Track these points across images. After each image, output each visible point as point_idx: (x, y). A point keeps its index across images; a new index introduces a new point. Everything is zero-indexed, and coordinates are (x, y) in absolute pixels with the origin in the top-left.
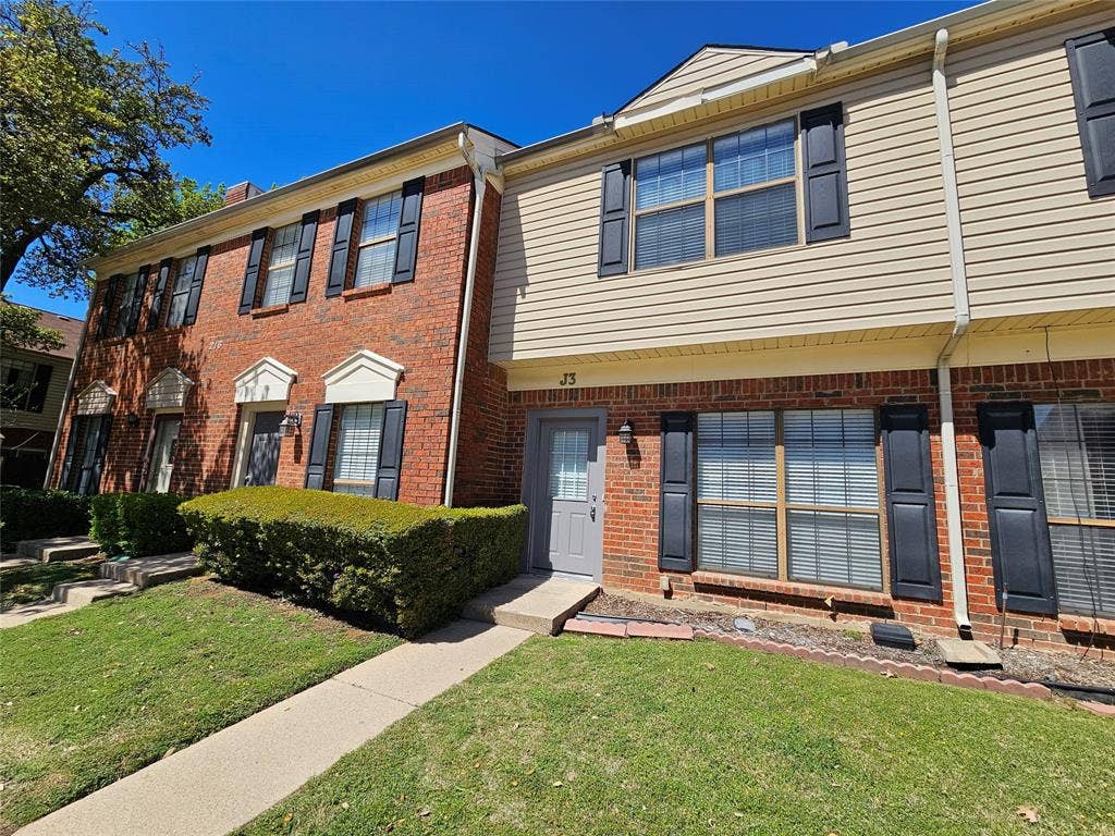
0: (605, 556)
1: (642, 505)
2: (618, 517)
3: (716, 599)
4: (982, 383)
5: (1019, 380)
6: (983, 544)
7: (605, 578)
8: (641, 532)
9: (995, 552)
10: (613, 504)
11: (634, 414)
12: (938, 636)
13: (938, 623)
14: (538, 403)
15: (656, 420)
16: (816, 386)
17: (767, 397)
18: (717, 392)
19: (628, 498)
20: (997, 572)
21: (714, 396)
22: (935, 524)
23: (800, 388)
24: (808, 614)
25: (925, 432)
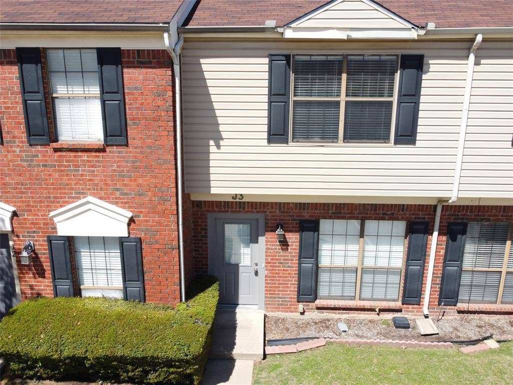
0: (266, 297)
1: (287, 270)
2: (273, 277)
3: (326, 312)
4: (452, 213)
5: (466, 212)
6: (438, 281)
7: (267, 308)
8: (287, 284)
9: (442, 284)
10: (270, 270)
11: (282, 220)
12: (416, 317)
13: (417, 312)
14: (216, 209)
15: (297, 224)
16: (383, 209)
17: (358, 214)
18: (332, 210)
19: (279, 267)
20: (441, 292)
21: (330, 212)
22: (423, 273)
23: (375, 210)
24: (367, 314)
25: (426, 235)
